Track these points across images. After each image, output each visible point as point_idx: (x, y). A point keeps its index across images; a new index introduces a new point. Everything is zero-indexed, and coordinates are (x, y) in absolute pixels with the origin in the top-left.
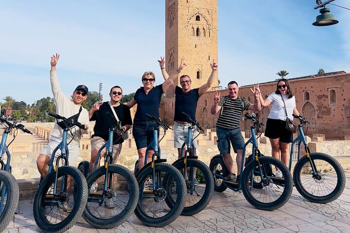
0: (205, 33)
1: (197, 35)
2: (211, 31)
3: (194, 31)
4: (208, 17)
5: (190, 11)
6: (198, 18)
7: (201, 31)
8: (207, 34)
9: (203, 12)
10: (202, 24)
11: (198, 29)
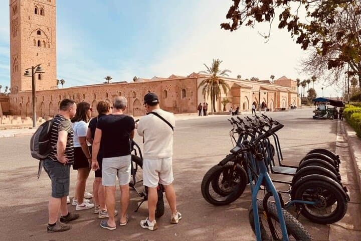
0: (45, 45)
1: (39, 45)
2: (50, 44)
3: (35, 43)
4: (48, 33)
5: (32, 26)
6: (39, 33)
7: (42, 43)
8: (47, 46)
9: (43, 28)
10: (42, 37)
11: (39, 41)
